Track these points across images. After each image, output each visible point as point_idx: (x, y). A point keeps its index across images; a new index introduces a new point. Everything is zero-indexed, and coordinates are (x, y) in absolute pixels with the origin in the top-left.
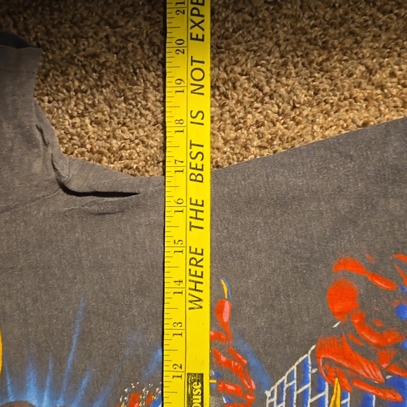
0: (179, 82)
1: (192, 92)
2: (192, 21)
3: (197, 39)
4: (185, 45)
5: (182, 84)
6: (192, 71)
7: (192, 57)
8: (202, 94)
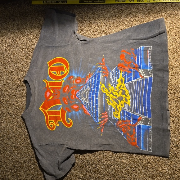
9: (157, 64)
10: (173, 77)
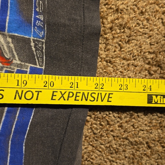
0: (25, 82)
1: (17, 91)
2: (65, 92)
3: (53, 95)
4: (50, 87)
5: (23, 85)
6: (32, 92)
7: (41, 92)
8: (15, 98)
9: (62, 21)
10: (128, 65)
